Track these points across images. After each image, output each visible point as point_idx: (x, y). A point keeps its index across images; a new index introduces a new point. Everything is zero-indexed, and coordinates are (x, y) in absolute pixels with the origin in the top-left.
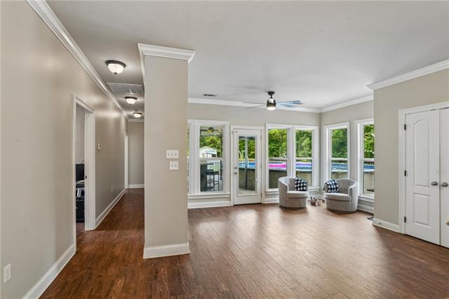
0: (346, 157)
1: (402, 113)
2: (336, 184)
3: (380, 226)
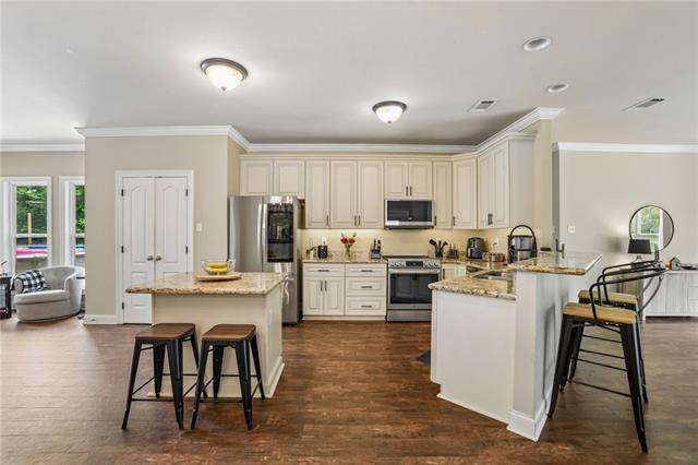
0: (45, 231)
1: (119, 175)
2: (40, 277)
3: (93, 323)
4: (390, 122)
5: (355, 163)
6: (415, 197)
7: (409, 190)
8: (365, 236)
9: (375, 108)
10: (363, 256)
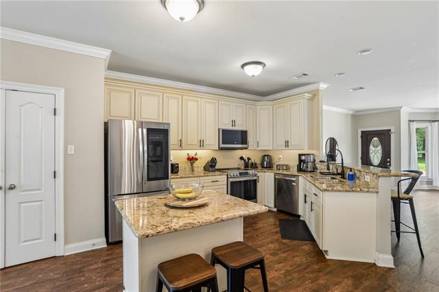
4: (253, 76)
5: (199, 99)
6: (237, 128)
7: (234, 123)
8: (204, 155)
9: (243, 66)
10: (199, 169)
